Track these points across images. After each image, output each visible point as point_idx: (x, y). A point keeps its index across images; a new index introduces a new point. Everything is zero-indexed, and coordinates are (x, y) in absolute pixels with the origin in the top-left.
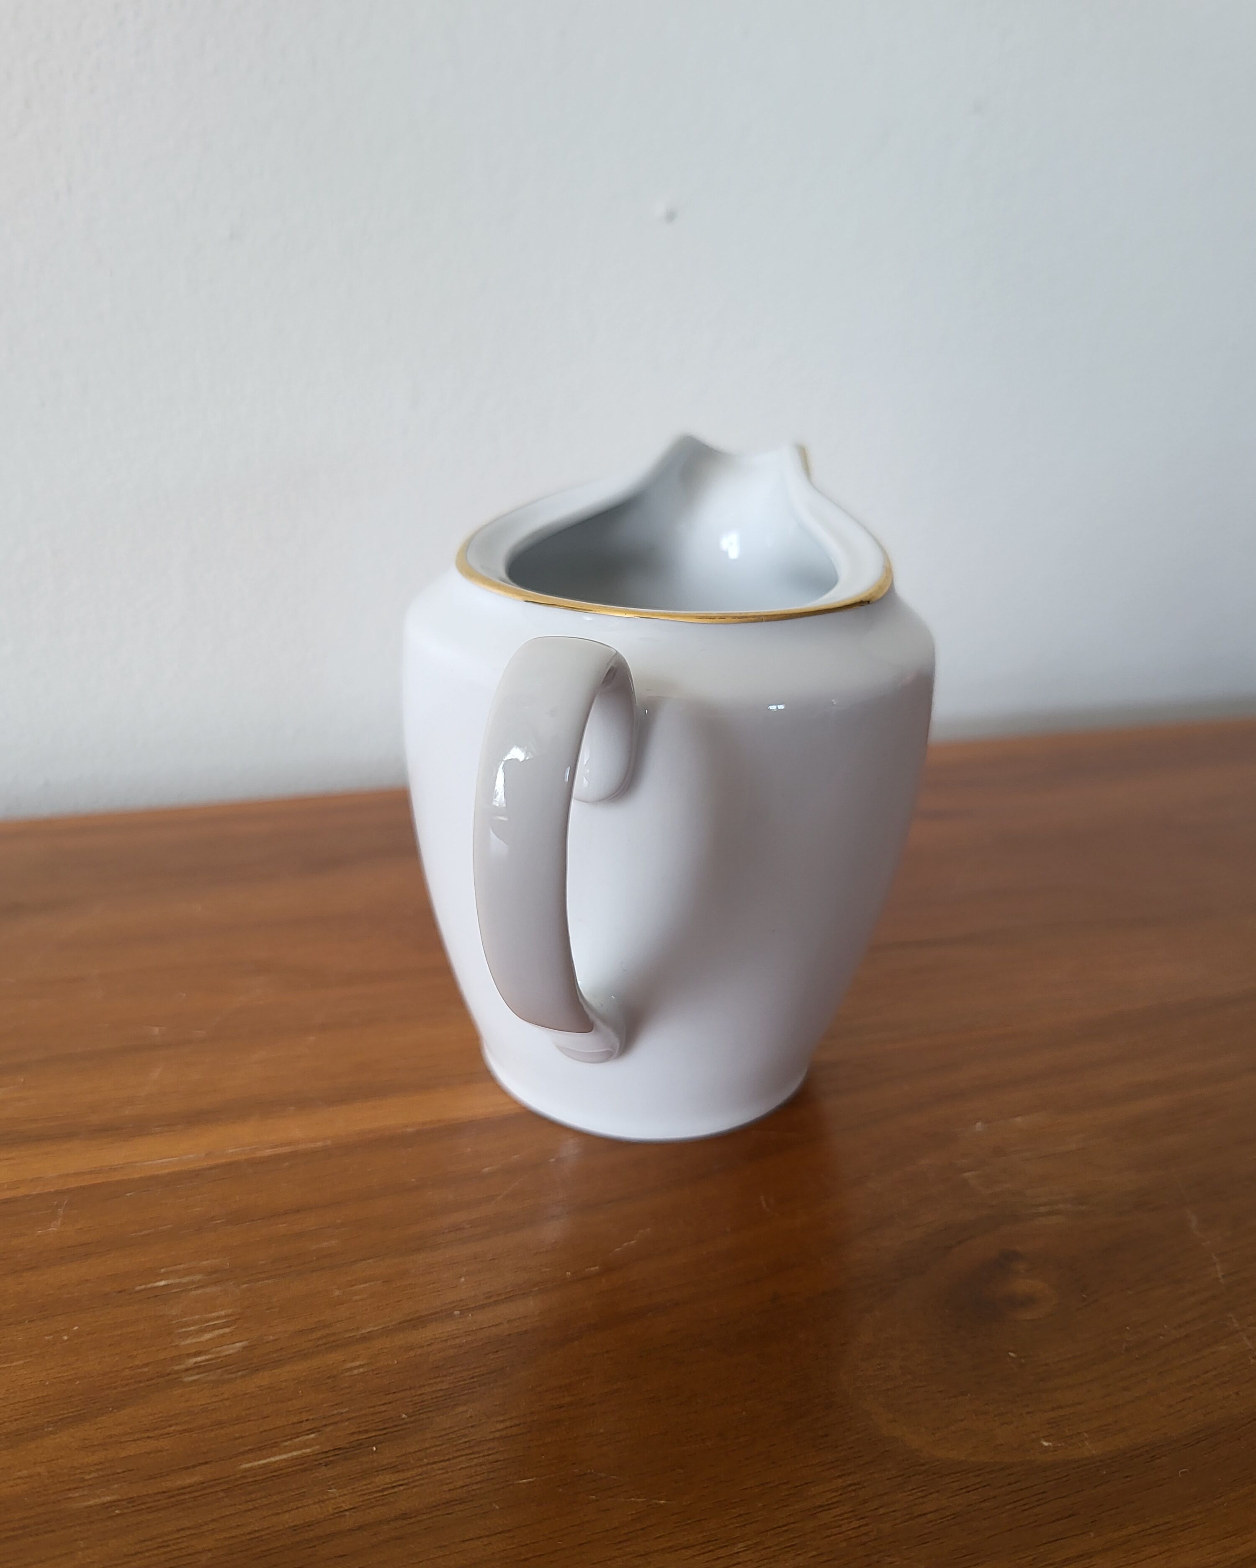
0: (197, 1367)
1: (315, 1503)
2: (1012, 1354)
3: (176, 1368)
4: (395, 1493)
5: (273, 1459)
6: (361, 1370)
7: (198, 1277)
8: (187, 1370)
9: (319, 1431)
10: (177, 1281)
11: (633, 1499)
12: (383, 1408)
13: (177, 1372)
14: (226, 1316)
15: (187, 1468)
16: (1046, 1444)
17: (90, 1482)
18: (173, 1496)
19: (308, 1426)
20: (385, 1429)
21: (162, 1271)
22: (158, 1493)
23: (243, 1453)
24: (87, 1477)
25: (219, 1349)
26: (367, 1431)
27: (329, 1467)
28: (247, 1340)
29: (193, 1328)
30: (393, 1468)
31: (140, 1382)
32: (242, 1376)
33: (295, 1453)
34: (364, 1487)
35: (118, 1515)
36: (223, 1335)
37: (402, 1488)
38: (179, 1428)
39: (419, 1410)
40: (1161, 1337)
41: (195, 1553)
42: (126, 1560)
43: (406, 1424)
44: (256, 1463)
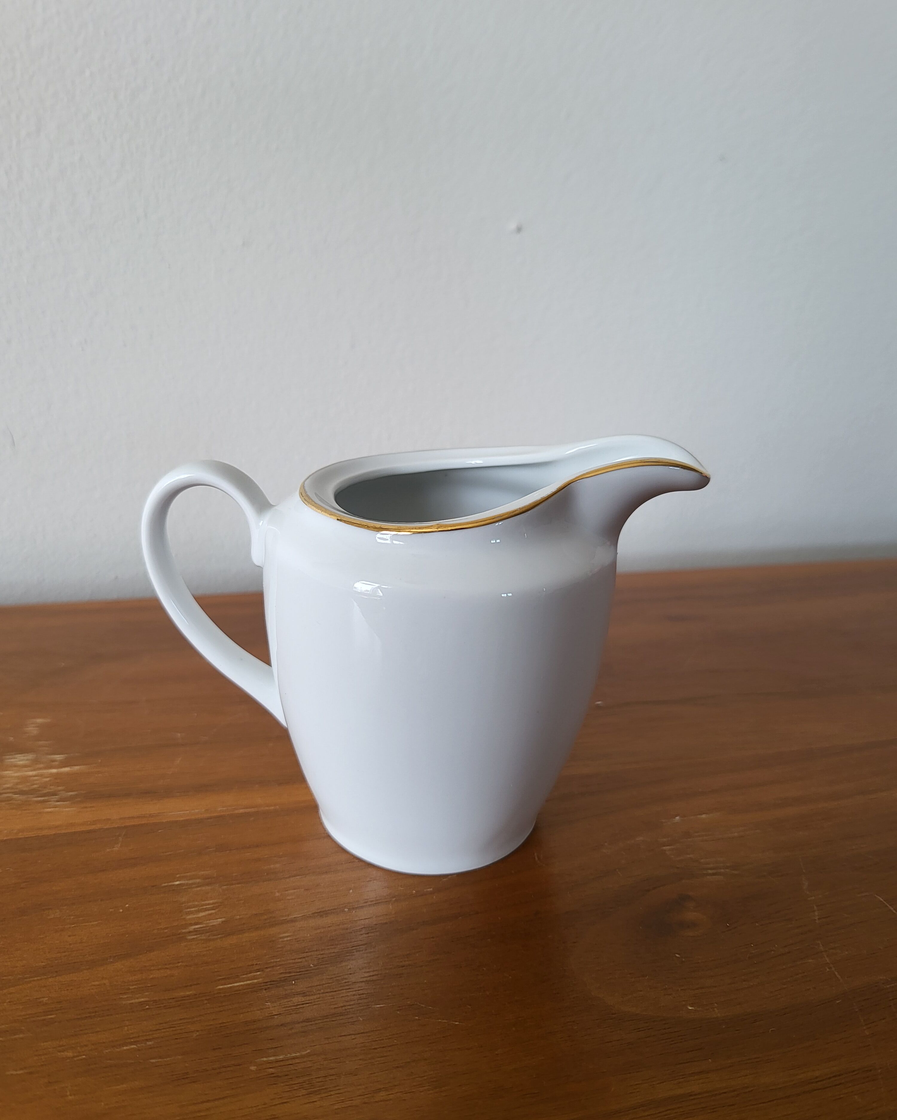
0: (196, 931)
1: (258, 1010)
2: (677, 955)
3: (184, 931)
4: (304, 1007)
5: (236, 984)
6: (289, 939)
7: (198, 881)
8: (190, 932)
9: (263, 971)
10: (186, 882)
11: (440, 1020)
12: (299, 960)
13: (185, 933)
14: (213, 903)
15: (186, 986)
16: (690, 1008)
17: (133, 990)
18: (179, 1001)
19: (257, 967)
20: (300, 972)
21: (178, 876)
22: (171, 999)
23: (219, 980)
24: (131, 987)
25: (208, 922)
26: (290, 973)
27: (267, 991)
28: (224, 917)
29: (193, 909)
30: (304, 994)
31: (163, 937)
32: (221, 938)
33: (249, 982)
34: (286, 1003)
35: (147, 1009)
36: (211, 914)
37: (308, 1005)
38: (184, 964)
39: (320, 963)
40: (773, 952)
41: (190, 1032)
42: (151, 1033)
43: (313, 970)
44: (226, 986)
